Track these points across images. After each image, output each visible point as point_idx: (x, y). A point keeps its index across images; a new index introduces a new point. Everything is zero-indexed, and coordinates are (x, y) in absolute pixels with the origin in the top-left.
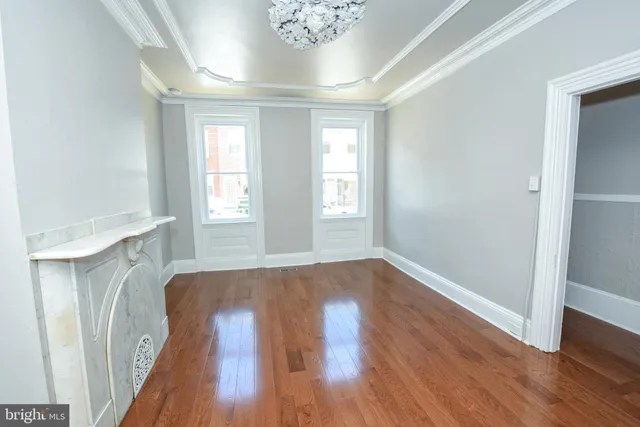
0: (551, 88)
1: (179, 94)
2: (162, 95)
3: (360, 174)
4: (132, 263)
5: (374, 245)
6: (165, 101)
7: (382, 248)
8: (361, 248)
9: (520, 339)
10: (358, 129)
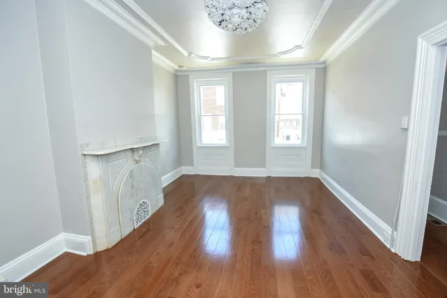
0: (420, 40)
1: (185, 69)
2: (176, 71)
3: (304, 115)
4: (137, 162)
5: (312, 167)
6: (178, 74)
7: (318, 170)
8: (302, 169)
9: (389, 247)
10: (303, 82)
